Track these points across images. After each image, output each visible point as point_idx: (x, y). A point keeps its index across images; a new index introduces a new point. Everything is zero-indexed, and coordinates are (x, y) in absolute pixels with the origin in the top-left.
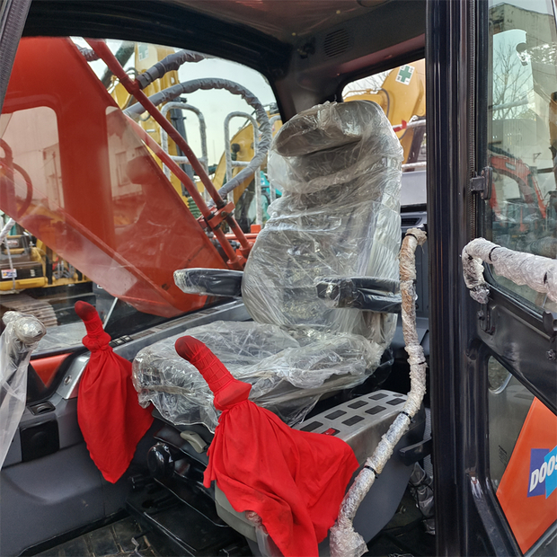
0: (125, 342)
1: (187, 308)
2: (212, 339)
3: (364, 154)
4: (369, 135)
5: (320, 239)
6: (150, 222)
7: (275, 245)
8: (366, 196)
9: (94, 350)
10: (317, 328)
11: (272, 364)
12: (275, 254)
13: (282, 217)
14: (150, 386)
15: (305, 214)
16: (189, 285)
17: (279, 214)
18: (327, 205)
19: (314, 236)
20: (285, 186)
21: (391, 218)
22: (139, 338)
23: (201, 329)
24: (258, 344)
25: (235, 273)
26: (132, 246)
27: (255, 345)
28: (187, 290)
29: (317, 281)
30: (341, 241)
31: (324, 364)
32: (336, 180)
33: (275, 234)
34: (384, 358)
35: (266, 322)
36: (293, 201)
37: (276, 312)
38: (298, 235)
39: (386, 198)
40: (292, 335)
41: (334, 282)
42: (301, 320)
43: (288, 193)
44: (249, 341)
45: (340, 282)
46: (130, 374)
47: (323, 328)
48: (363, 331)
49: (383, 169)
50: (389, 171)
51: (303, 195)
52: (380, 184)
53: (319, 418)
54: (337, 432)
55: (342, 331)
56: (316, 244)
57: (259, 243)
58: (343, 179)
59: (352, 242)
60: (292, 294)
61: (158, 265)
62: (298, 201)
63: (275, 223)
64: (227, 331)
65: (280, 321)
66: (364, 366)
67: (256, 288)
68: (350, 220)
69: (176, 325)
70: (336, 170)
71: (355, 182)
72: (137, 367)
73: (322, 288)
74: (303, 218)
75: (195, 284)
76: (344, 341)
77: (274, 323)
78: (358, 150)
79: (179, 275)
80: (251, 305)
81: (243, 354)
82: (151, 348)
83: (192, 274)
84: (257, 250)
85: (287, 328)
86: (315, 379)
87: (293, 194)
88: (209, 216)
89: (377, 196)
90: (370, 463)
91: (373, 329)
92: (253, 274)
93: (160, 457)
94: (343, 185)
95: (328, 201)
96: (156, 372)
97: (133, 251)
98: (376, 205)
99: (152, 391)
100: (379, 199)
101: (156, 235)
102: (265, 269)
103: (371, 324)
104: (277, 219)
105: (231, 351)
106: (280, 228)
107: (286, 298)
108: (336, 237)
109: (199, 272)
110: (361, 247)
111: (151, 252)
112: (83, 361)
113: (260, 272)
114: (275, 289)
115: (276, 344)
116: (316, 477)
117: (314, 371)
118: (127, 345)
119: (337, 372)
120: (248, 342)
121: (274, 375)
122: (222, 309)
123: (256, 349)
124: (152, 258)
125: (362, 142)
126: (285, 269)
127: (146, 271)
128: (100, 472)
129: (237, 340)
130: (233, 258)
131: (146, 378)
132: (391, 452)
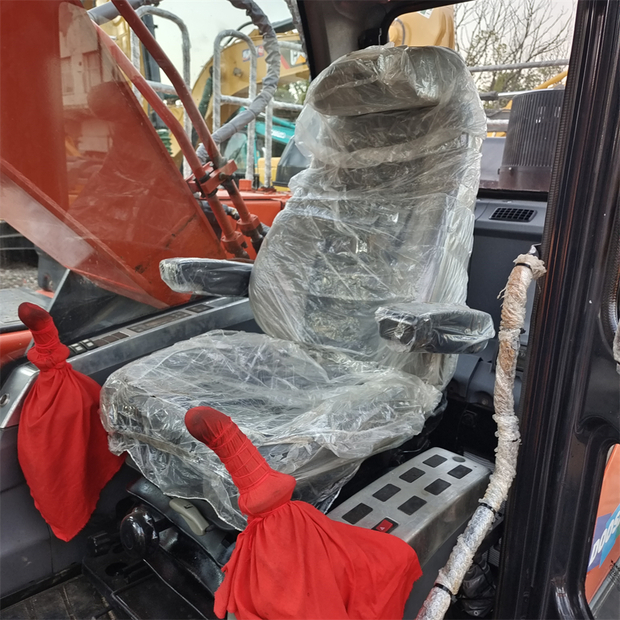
0: (86, 349)
2: (209, 359)
4: (447, 99)
6: (119, 174)
7: (301, 234)
8: (435, 186)
9: (46, 369)
10: (351, 355)
11: (309, 424)
12: (298, 248)
13: (309, 196)
14: (128, 430)
15: (345, 198)
16: (181, 282)
17: (306, 191)
18: (377, 189)
19: (357, 232)
20: (317, 154)
22: (106, 344)
23: (194, 342)
24: (270, 366)
25: (242, 266)
26: (92, 204)
27: (266, 368)
28: (177, 288)
29: (382, 314)
30: (398, 244)
31: (374, 422)
32: (392, 155)
33: (302, 221)
35: (279, 336)
36: (326, 176)
37: (296, 326)
38: (333, 226)
39: (462, 190)
40: (314, 357)
41: (409, 319)
42: (327, 341)
43: (318, 163)
44: (259, 362)
45: (416, 321)
46: (96, 406)
47: (360, 356)
48: (416, 369)
49: (462, 150)
50: (469, 153)
51: (341, 171)
52: (455, 170)
53: (364, 496)
54: (395, 525)
55: (387, 364)
57: (277, 229)
58: (402, 156)
60: (320, 304)
61: (129, 238)
63: (300, 204)
64: (230, 347)
65: (298, 336)
67: (270, 290)
68: (410, 216)
70: (391, 142)
71: (419, 162)
72: (108, 399)
73: (387, 325)
74: (342, 203)
75: (189, 281)
77: (291, 339)
78: (430, 118)
79: (167, 265)
80: (261, 311)
81: (251, 381)
82: (128, 369)
83: (187, 268)
84: (274, 240)
85: (307, 346)
86: (362, 443)
87: (328, 166)
88: (202, 177)
89: (450, 188)
90: (442, 579)
91: (431, 368)
92: (265, 268)
93: (140, 531)
94: (402, 165)
95: (376, 184)
96: (138, 414)
97: (94, 210)
98: (450, 200)
99: (130, 438)
100: (453, 192)
101: (128, 194)
102: (283, 265)
103: (429, 362)
104: (304, 198)
105: (236, 377)
106: (309, 212)
107: (309, 308)
108: (389, 238)
109: (196, 265)
111: (121, 215)
112: (26, 374)
113: (277, 269)
114: (295, 294)
115: (293, 369)
116: (371, 600)
117: (362, 432)
118: (89, 353)
120: (256, 364)
121: (312, 441)
123: (267, 374)
124: (120, 223)
125: (438, 109)
126: (311, 269)
128: (48, 526)
129: (243, 360)
130: (229, 235)
131: (122, 419)
132: (470, 562)
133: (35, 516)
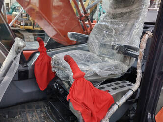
0: (50, 51)
1: (70, 44)
2: (76, 55)
3: (136, 3)
5: (115, 29)
7: (101, 28)
8: (133, 17)
9: (41, 52)
10: (109, 58)
11: (93, 67)
13: (104, 20)
14: (56, 66)
17: (103, 19)
19: (113, 28)
20: (107, 10)
21: (140, 27)
22: (55, 51)
23: (73, 51)
25: (86, 36)
27: (89, 59)
28: (71, 39)
29: (112, 44)
30: (122, 31)
31: (109, 70)
32: (124, 10)
33: (101, 25)
34: (128, 71)
35: (93, 52)
37: (97, 50)
38: (108, 27)
39: (140, 19)
40: (101, 58)
41: (118, 45)
42: (104, 54)
43: (107, 12)
44: (87, 57)
46: (50, 61)
47: (111, 58)
48: (123, 61)
49: (142, 9)
51: (112, 14)
52: (139, 14)
53: (104, 86)
54: (109, 91)
55: (116, 60)
56: (114, 31)
58: (127, 10)
59: (126, 32)
60: (103, 45)
61: (63, 29)
62: (110, 15)
63: (102, 22)
64: (81, 53)
65: (98, 53)
66: (122, 72)
67: (92, 42)
68: (126, 25)
69: (66, 48)
70: (125, 7)
71: (131, 12)
72: (53, 60)
73: (113, 46)
74: (111, 21)
75: (73, 37)
76: (117, 64)
79: (69, 33)
80: (90, 47)
81: (85, 61)
82: (57, 55)
83: (73, 34)
84: (94, 30)
85: (99, 56)
86: (105, 74)
87: (109, 13)
88: (81, 16)
89: (137, 18)
90: (118, 103)
91: (127, 61)
92: (92, 37)
93: (56, 87)
94: (127, 13)
95: (120, 17)
96: (58, 63)
98: (137, 21)
99: (56, 68)
101: (64, 19)
102: (96, 36)
105: (81, 60)
106: (103, 24)
107: (101, 46)
108: (121, 30)
110: (129, 34)
111: (62, 25)
112: (38, 54)
113: (94, 37)
114: (98, 43)
116: (100, 104)
119: (113, 73)
121: (93, 71)
122: (81, 46)
126: (102, 37)
127: (60, 30)
128: (39, 87)
129: (84, 57)
130: (86, 31)
131: (55, 64)
132: (125, 101)
133: (36, 84)
